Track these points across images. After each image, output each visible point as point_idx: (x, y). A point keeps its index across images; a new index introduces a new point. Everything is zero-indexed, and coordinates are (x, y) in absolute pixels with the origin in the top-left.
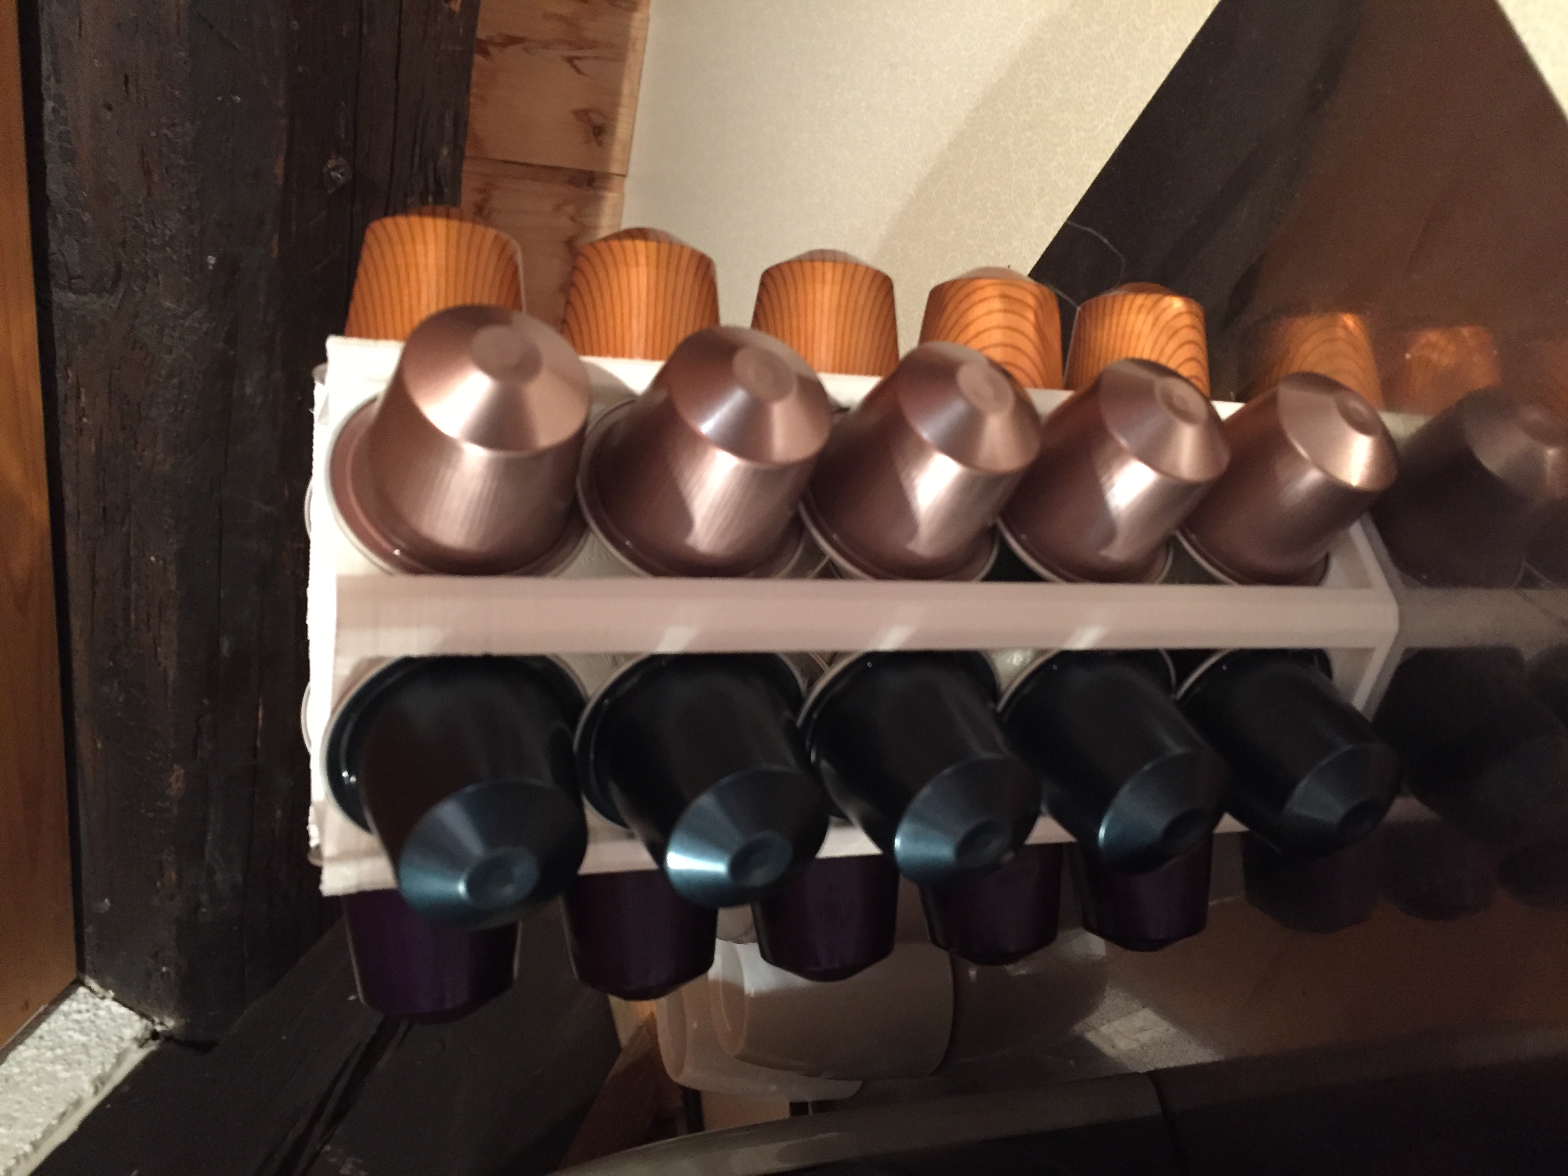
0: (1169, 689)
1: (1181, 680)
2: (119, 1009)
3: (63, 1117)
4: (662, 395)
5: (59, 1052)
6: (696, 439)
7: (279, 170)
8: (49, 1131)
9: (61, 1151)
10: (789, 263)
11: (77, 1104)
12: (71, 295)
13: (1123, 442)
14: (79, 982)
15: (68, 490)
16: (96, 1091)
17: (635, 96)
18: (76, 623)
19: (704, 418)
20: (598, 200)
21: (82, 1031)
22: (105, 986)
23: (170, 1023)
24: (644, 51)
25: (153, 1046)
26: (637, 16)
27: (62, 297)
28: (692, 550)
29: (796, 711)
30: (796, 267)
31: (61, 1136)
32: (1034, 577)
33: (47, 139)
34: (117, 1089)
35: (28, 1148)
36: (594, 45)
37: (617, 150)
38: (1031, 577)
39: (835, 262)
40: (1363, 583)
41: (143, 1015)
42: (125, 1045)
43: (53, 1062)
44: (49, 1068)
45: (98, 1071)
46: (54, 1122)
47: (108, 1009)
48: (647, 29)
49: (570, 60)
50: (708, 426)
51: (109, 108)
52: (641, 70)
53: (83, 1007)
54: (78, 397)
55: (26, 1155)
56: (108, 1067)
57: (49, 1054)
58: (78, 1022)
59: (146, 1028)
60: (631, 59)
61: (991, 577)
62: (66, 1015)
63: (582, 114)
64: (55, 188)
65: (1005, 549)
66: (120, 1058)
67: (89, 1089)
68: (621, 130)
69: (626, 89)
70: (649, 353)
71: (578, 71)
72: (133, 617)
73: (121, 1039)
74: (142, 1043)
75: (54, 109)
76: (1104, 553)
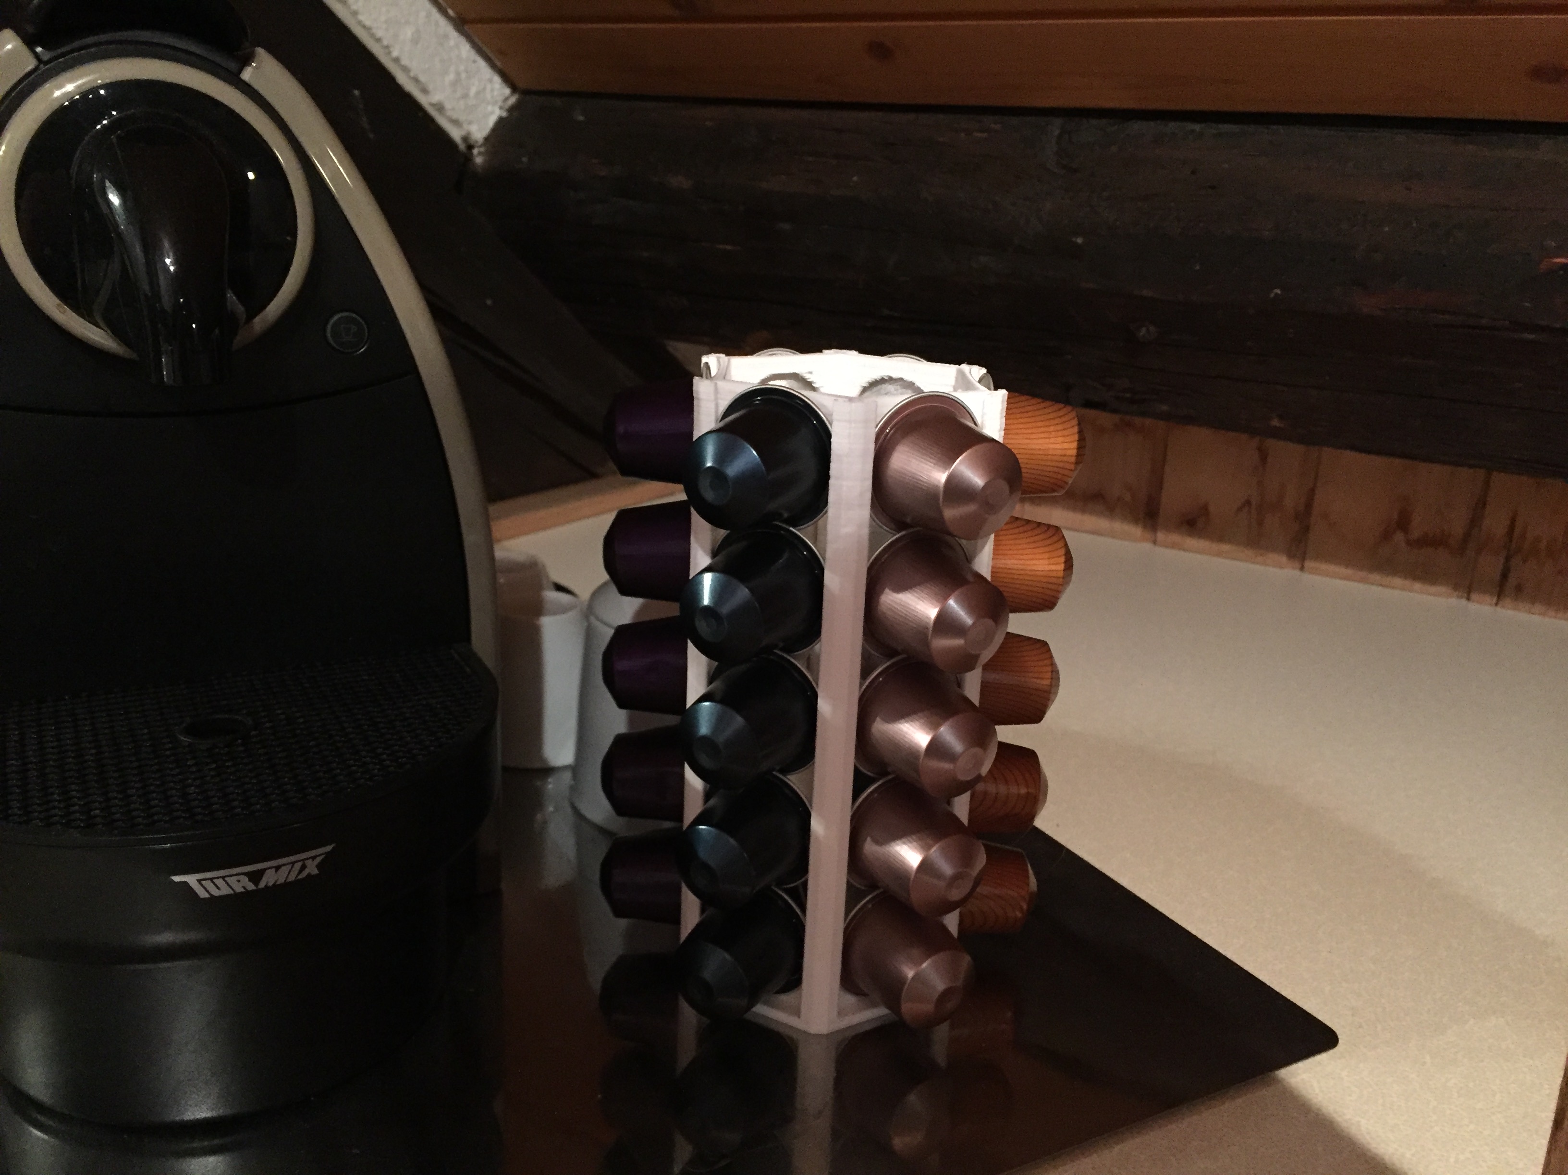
0: (780, 883)
1: (787, 891)
2: (492, 121)
3: (416, 80)
4: (970, 578)
5: (463, 75)
6: (946, 598)
7: (1146, 293)
8: (406, 70)
9: (389, 78)
10: (1051, 657)
11: (425, 91)
12: (1057, 132)
13: (933, 849)
14: (514, 88)
15: (911, 116)
16: (433, 105)
17: (1219, 554)
18: (805, 114)
19: (956, 601)
20: (1136, 521)
21: (478, 93)
22: (511, 110)
23: (479, 160)
24: (1253, 563)
25: (462, 147)
26: (1284, 559)
27: (1056, 126)
28: (882, 592)
29: (783, 649)
30: (1047, 662)
31: (402, 79)
32: (855, 797)
33: (1173, 124)
34: (432, 120)
35: (395, 54)
36: (1260, 523)
37: (1175, 537)
38: (855, 795)
39: (1051, 685)
40: (841, 1013)
41: (487, 139)
42: (465, 126)
43: (458, 74)
44: (452, 69)
45: (448, 106)
46: (412, 74)
47: (492, 113)
48: (1274, 566)
49: (1248, 503)
50: (952, 602)
51: (1193, 172)
52: (1238, 560)
53: (496, 93)
54: (982, 131)
55: (389, 53)
56: (449, 113)
57: (462, 68)
58: (484, 89)
59: (477, 142)
60: (1249, 553)
61: (857, 771)
62: (490, 81)
63: (1204, 510)
64: (1136, 126)
65: (872, 781)
66: (456, 122)
67: (436, 98)
68: (1191, 542)
69: (1225, 547)
70: (994, 570)
71: (1240, 509)
72: (810, 159)
73: (470, 123)
74: (465, 139)
75: (1193, 131)
76: (869, 839)
